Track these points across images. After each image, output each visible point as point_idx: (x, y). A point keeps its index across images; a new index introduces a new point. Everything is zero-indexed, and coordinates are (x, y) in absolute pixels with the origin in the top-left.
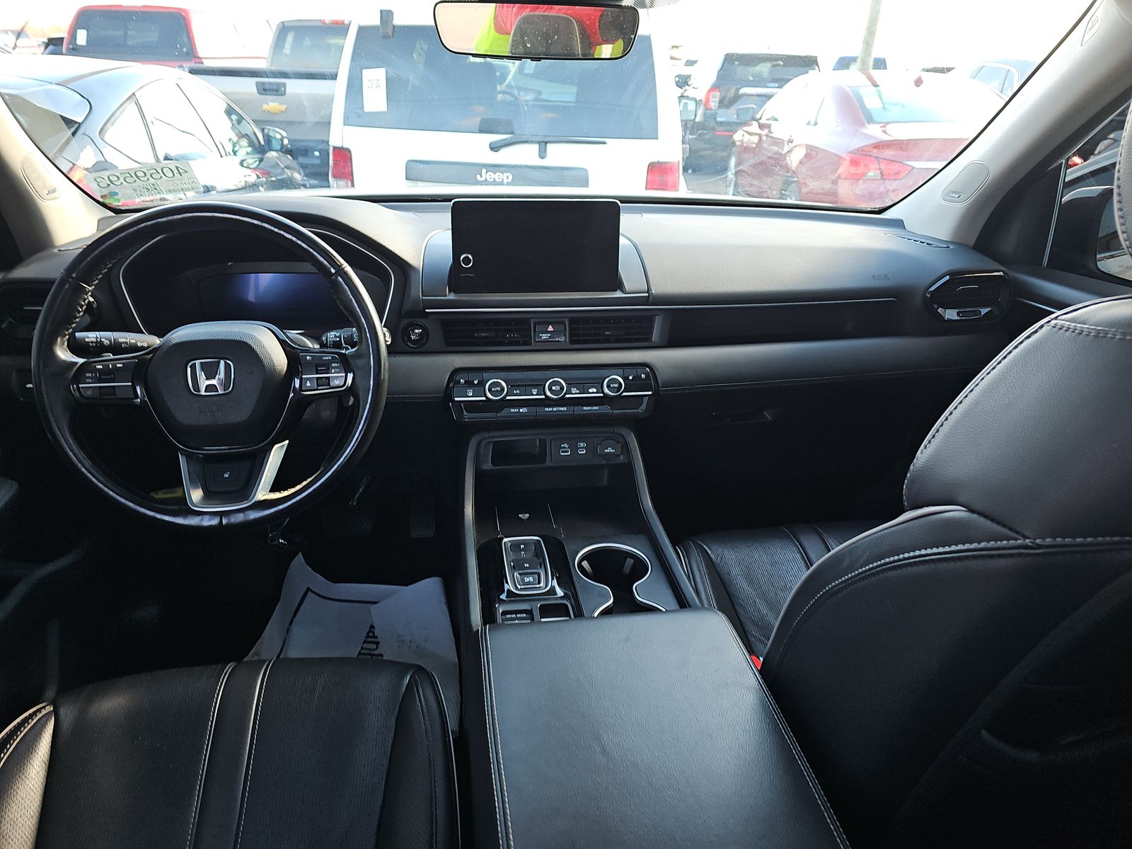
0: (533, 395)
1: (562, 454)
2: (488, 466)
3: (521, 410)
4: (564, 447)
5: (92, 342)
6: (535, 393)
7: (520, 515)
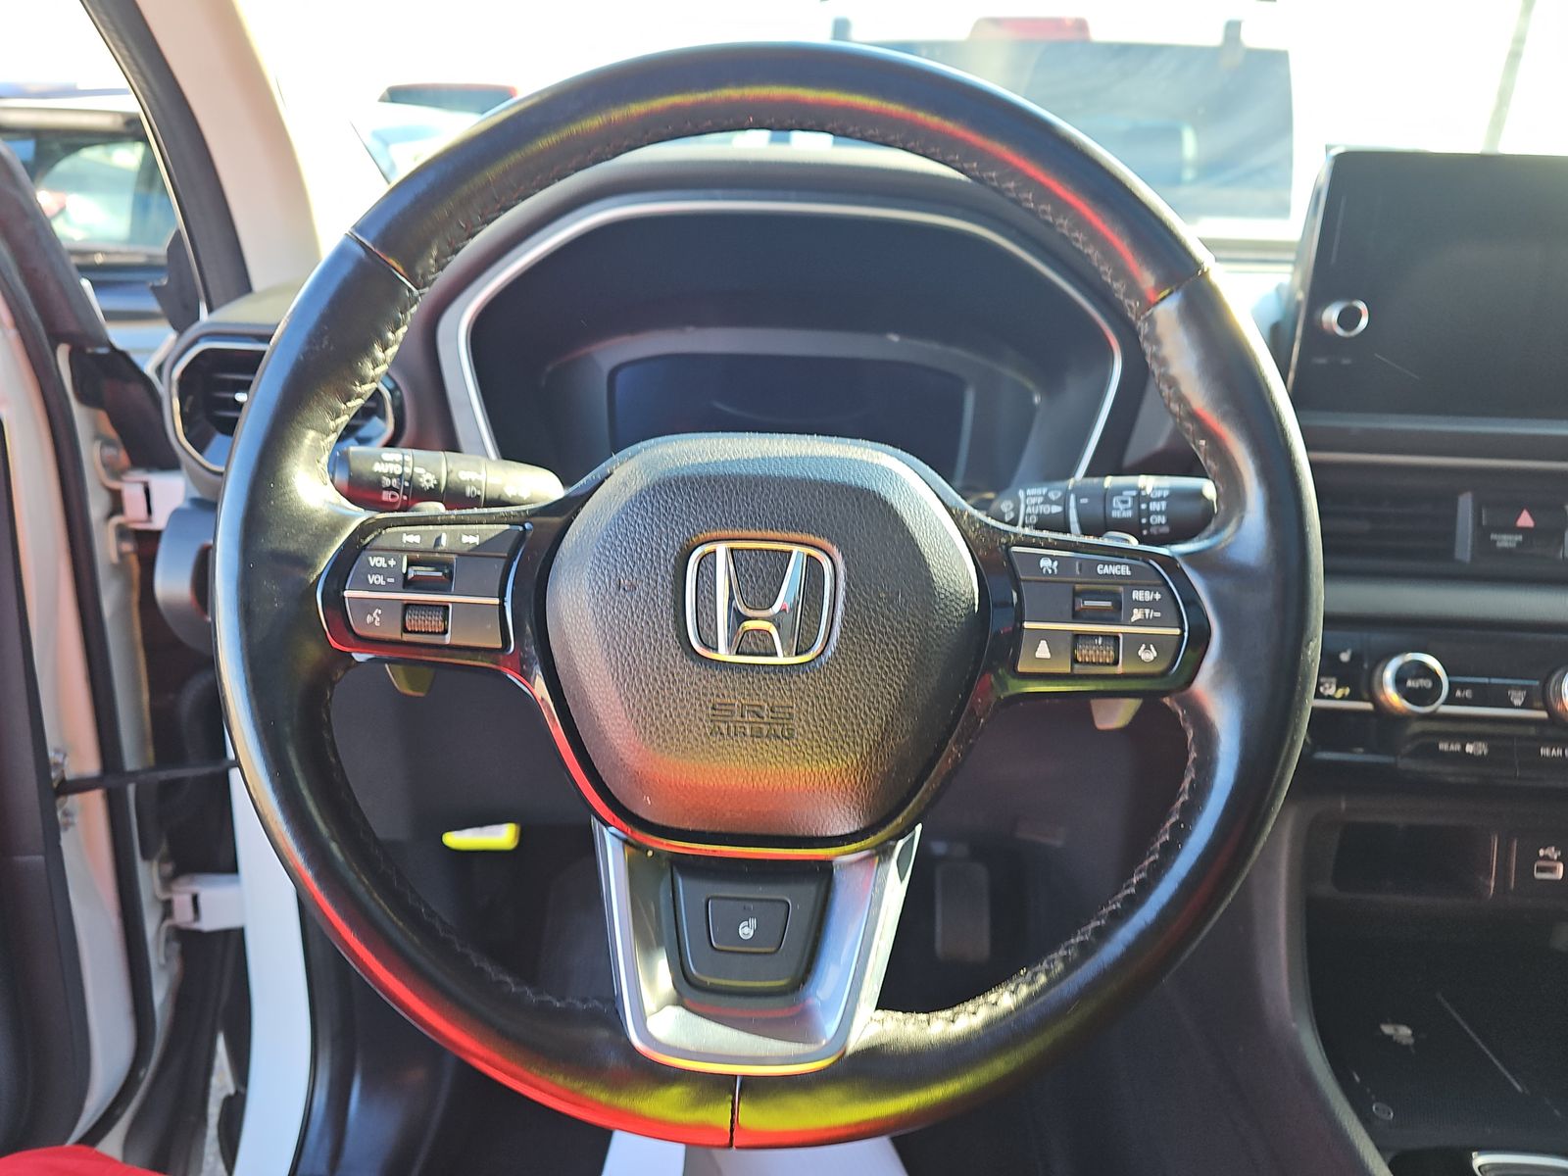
0: (1511, 706)
1: (1539, 876)
2: (1325, 889)
3: (1469, 748)
4: (1546, 858)
5: (391, 476)
6: (1518, 702)
7: (1387, 1029)
